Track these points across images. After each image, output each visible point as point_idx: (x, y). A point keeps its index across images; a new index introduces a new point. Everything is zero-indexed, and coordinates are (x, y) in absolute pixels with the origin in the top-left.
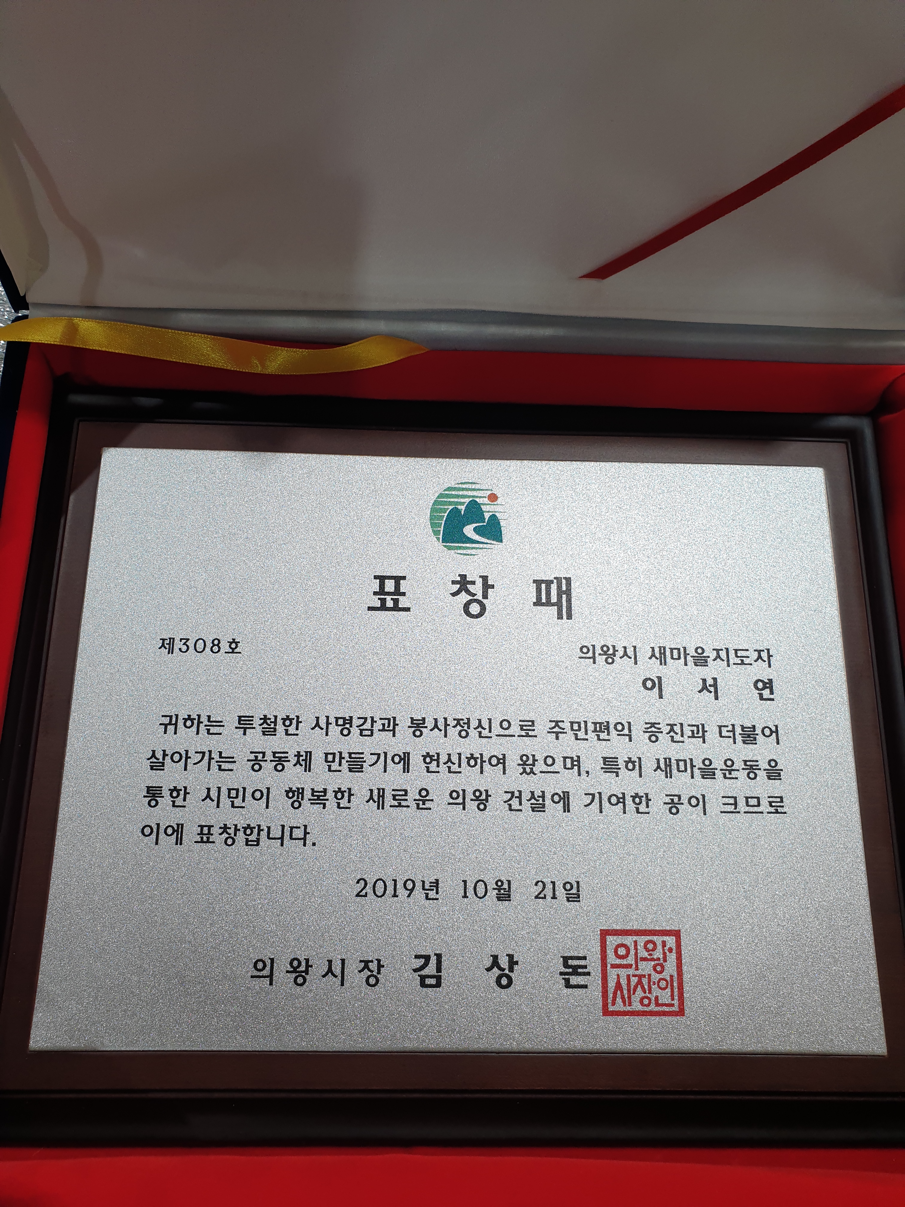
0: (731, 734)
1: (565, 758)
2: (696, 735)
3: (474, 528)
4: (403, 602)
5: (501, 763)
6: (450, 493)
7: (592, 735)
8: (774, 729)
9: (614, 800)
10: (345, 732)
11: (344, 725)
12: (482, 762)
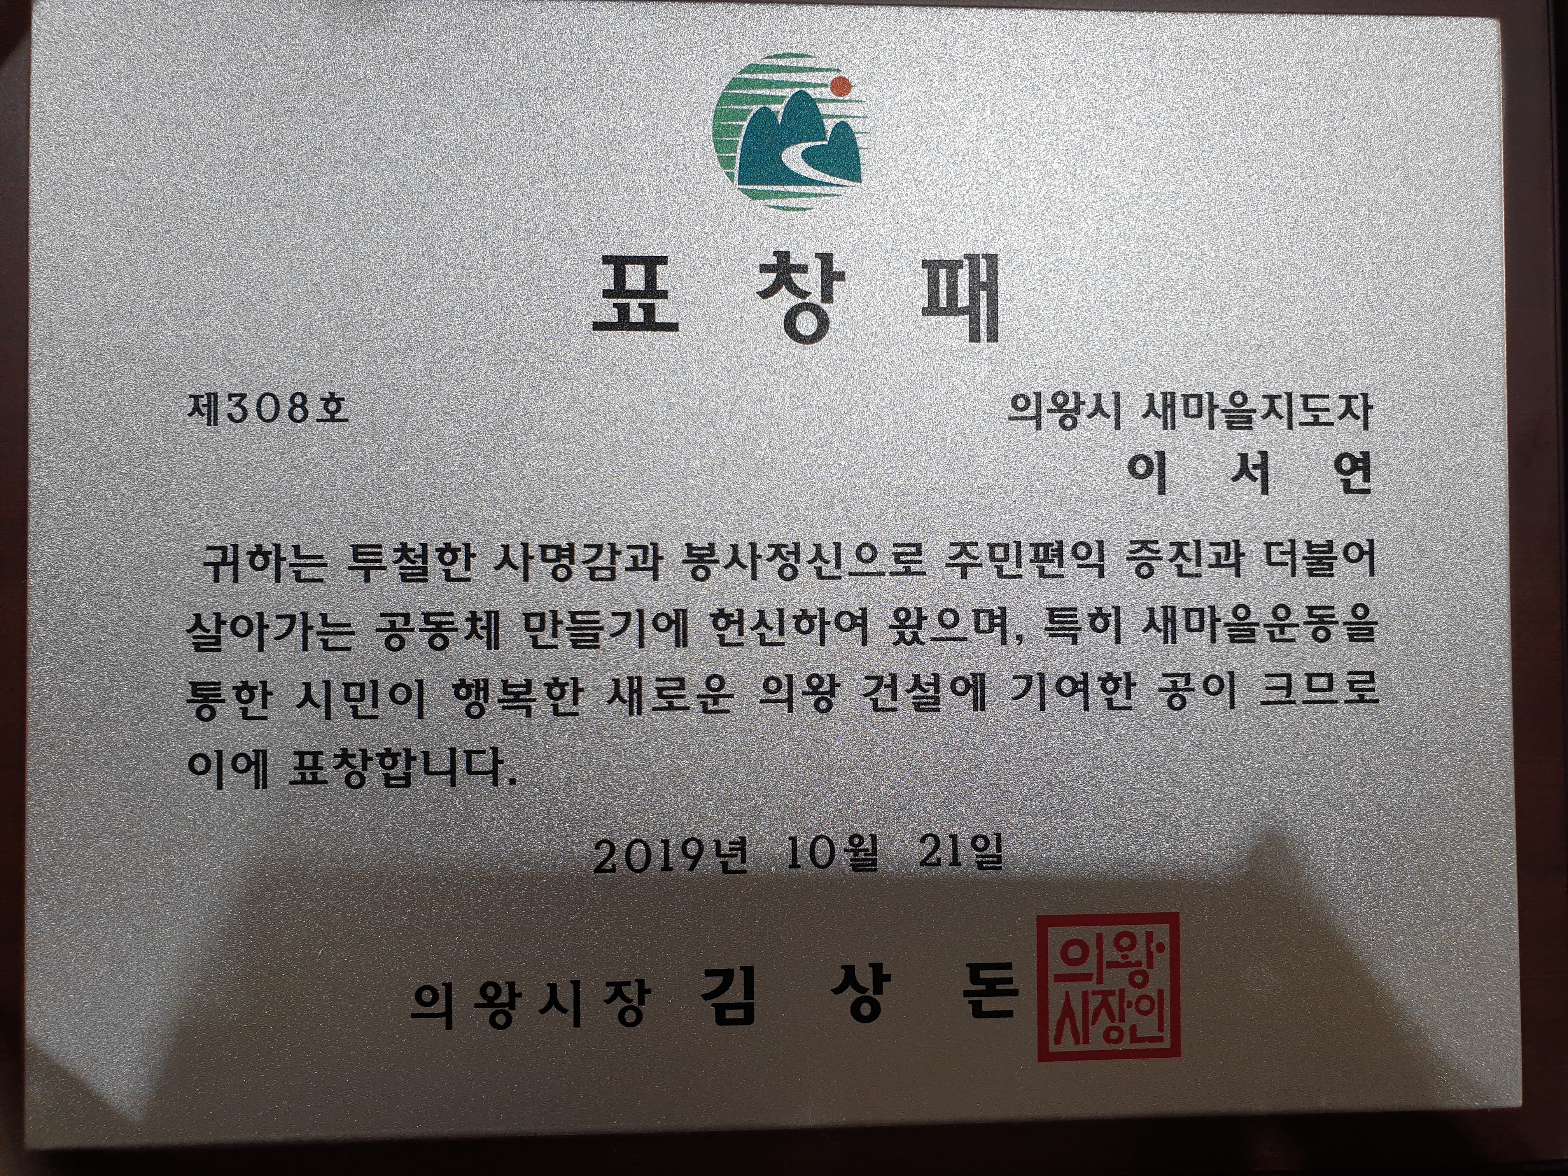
0: (1287, 558)
1: (977, 612)
2: (1223, 562)
3: (803, 153)
4: (664, 312)
5: (859, 625)
6: (754, 76)
7: (1029, 569)
8: (1366, 548)
9: (1067, 686)
10: (562, 573)
11: (558, 559)
12: (823, 623)
